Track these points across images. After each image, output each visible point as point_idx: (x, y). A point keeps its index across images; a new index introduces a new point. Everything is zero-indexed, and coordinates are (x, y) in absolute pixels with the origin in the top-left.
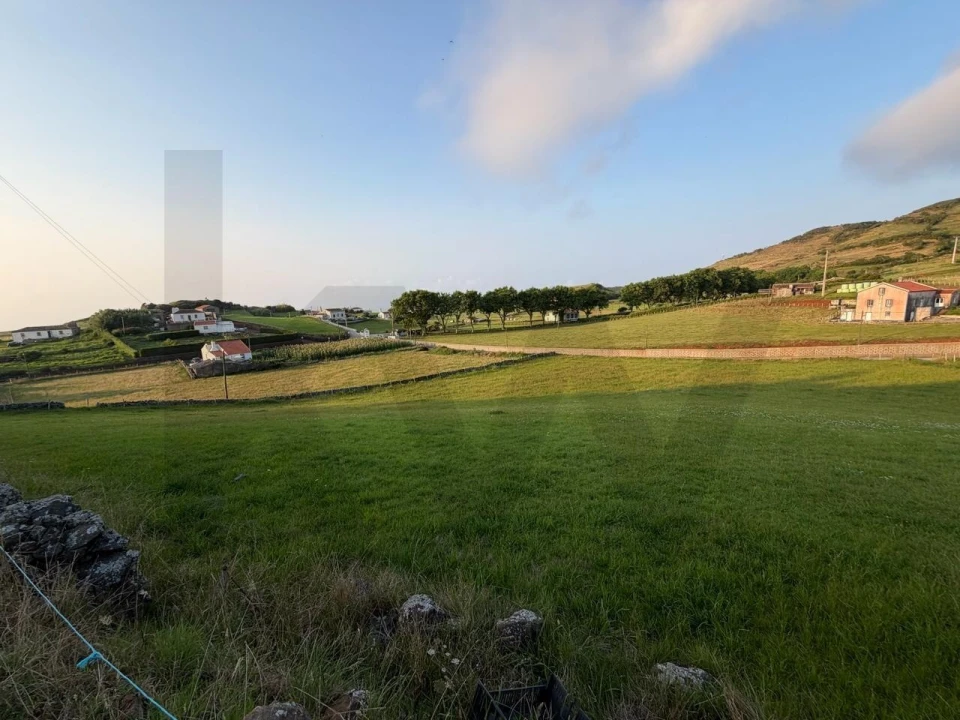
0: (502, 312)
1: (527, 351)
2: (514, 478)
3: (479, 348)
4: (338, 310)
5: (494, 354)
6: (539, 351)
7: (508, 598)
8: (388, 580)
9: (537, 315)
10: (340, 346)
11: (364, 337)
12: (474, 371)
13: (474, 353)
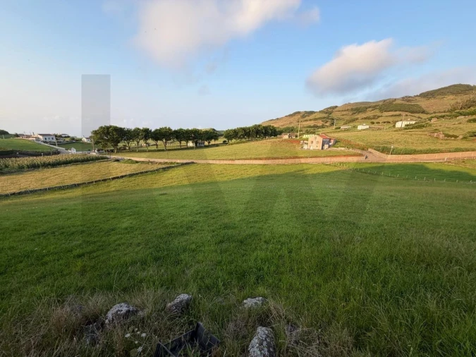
0: (164, 140)
1: (178, 161)
2: (174, 228)
3: (151, 160)
4: (49, 135)
5: (160, 163)
6: (185, 161)
7: (173, 290)
8: (95, 301)
9: (184, 143)
10: (52, 159)
11: (73, 152)
12: (149, 173)
13: (149, 162)
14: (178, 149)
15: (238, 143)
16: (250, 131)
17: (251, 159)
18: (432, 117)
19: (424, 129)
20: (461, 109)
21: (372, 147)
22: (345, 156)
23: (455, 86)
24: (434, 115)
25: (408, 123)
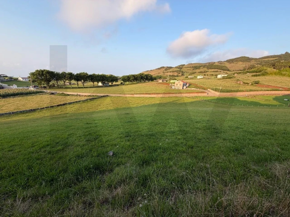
1: (98, 95)
3: (79, 94)
5: (85, 96)
6: (102, 95)
9: (96, 83)
11: (14, 88)
12: (81, 102)
13: (77, 95)
14: (92, 87)
15: (131, 84)
17: (143, 94)
19: (232, 79)
20: (248, 69)
21: (209, 88)
22: (196, 93)
24: (236, 72)
25: (223, 76)
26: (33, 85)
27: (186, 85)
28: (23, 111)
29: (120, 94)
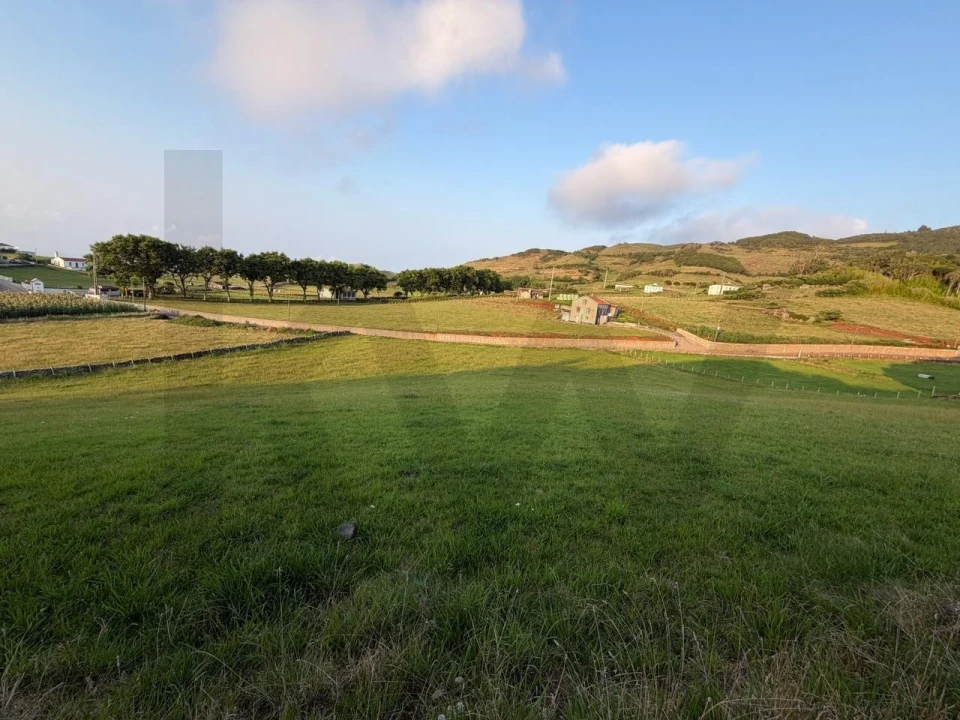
1: (316, 328)
3: (252, 321)
5: (274, 330)
6: (330, 329)
9: (312, 290)
11: (35, 289)
12: (259, 349)
13: (246, 326)
14: (300, 302)
15: (428, 299)
16: (450, 278)
17: (467, 333)
18: (763, 283)
19: (755, 301)
20: (804, 273)
21: (683, 326)
22: (640, 338)
23: (787, 233)
24: (767, 278)
25: (726, 288)
26: (99, 283)
27: (608, 311)
28: (56, 371)
29: (392, 330)
